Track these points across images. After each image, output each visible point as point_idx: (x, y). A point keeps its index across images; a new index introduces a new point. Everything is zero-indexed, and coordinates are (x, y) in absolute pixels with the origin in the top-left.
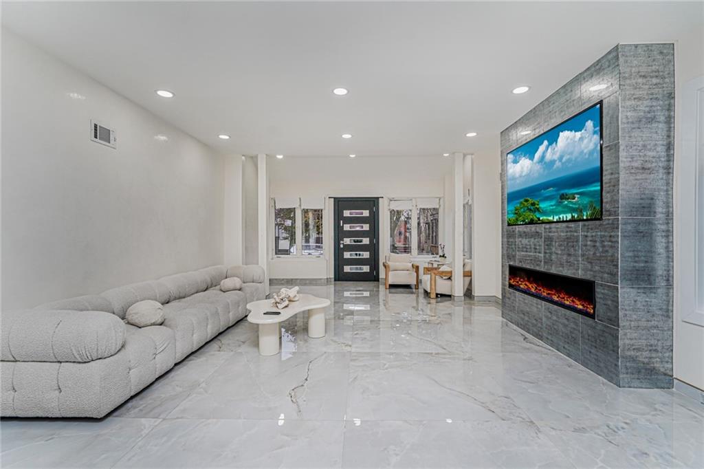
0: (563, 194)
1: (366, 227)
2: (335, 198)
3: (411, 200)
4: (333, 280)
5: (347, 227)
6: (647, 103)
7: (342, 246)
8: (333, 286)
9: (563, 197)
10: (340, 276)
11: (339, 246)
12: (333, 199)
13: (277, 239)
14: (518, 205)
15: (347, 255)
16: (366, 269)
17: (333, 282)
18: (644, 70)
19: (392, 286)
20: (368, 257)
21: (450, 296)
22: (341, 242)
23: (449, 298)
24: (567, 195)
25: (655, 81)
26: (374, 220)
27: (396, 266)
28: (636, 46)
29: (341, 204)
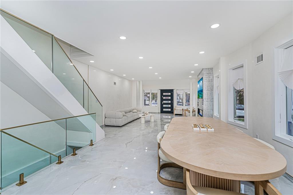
1: (170, 98)
3: (183, 90)
5: (164, 98)
6: (208, 78)
10: (162, 112)
11: (162, 103)
13: (145, 100)
15: (164, 106)
16: (170, 110)
17: (160, 113)
18: (208, 72)
19: (176, 115)
20: (170, 106)
25: (210, 74)
26: (172, 96)
27: (178, 109)
28: (206, 68)
29: (162, 91)
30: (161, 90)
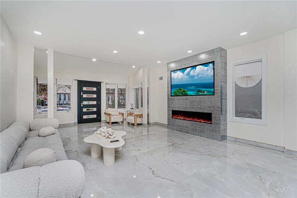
0: (199, 90)
1: (95, 96)
2: (78, 80)
3: (115, 84)
4: (77, 123)
5: (85, 96)
6: (224, 64)
7: (82, 105)
8: (77, 126)
9: (199, 91)
10: (81, 121)
11: (80, 104)
12: (77, 81)
14: (176, 91)
15: (85, 110)
16: (95, 116)
17: (77, 125)
18: (223, 55)
20: (96, 110)
21: (142, 124)
22: (82, 103)
23: (141, 125)
24: (201, 90)
25: (225, 59)
26: (98, 93)
29: (81, 84)
30: (78, 81)
